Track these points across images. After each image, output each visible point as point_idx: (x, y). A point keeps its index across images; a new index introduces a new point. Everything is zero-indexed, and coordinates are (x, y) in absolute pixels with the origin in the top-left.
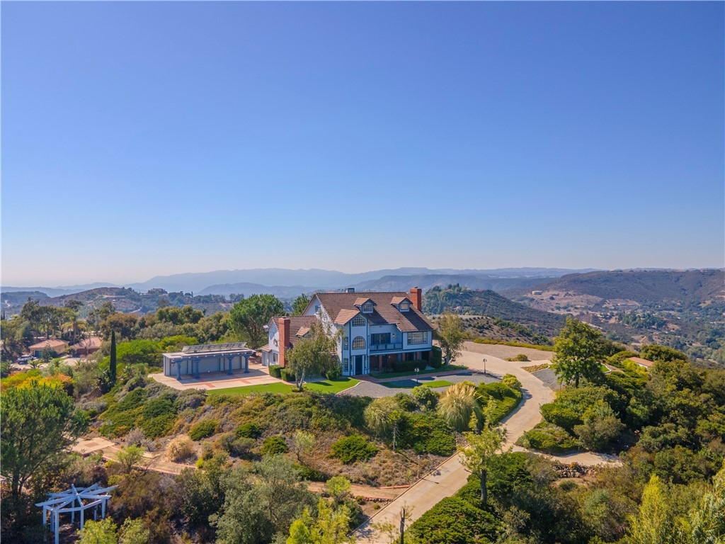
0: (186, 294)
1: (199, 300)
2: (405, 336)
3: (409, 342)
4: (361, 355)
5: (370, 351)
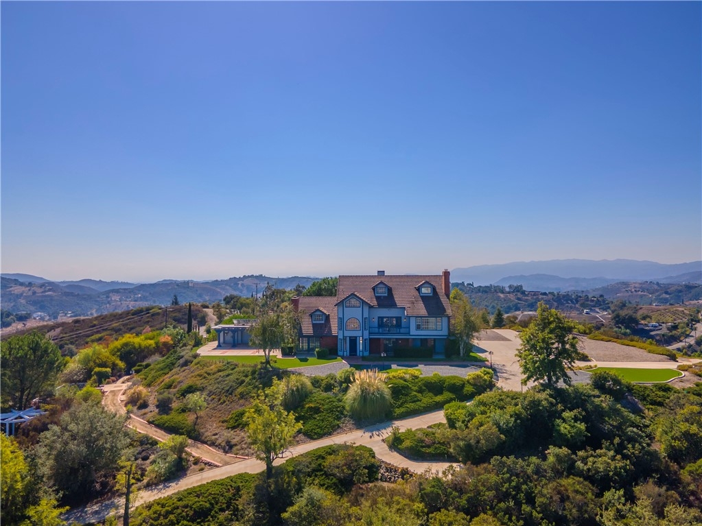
0: (468, 284)
1: (479, 290)
2: (413, 321)
3: (418, 327)
4: (356, 337)
5: (370, 333)
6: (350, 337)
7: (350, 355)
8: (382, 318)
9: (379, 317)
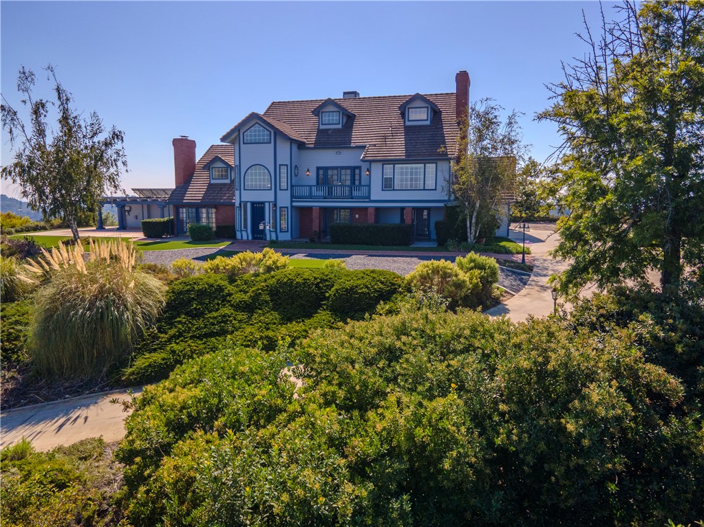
2: (377, 170)
3: (388, 185)
4: (263, 203)
5: (292, 196)
6: (253, 204)
7: (254, 238)
8: (326, 169)
9: (318, 169)
